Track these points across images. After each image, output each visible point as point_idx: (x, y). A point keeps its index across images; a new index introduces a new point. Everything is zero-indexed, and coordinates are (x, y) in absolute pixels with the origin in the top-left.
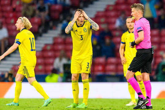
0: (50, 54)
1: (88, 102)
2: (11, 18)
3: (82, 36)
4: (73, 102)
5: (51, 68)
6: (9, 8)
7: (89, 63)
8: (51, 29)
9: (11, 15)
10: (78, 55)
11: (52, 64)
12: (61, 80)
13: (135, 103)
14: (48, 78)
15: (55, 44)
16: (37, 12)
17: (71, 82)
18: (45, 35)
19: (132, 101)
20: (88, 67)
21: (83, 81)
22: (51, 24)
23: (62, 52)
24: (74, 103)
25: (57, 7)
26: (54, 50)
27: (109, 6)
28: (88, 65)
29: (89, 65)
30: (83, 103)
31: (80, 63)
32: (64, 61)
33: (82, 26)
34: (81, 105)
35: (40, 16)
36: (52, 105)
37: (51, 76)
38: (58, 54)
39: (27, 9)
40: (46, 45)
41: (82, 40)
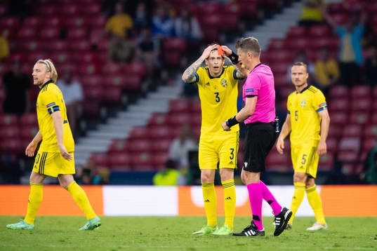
0: (162, 131)
1: (234, 223)
2: (88, 64)
3: (218, 93)
4: (206, 224)
5: (164, 158)
6: (83, 45)
7: (233, 149)
8: (165, 83)
9: (88, 57)
10: (212, 131)
11: (166, 151)
12: (183, 181)
13: (324, 225)
14: (158, 178)
15: (172, 112)
16: (139, 52)
17: (200, 185)
18: (152, 96)
19: (317, 222)
20: (232, 156)
21: (223, 183)
22: (164, 75)
23: (186, 129)
24: (208, 224)
25: (177, 43)
26: (170, 124)
27: (274, 40)
28: (232, 153)
29: (234, 153)
30: (226, 225)
31: (216, 149)
32: (189, 145)
33: (219, 77)
34: (222, 229)
35: (142, 60)
36: (167, 229)
37: (165, 174)
38: (177, 131)
39: (119, 45)
40: (156, 115)
41: (219, 101)
